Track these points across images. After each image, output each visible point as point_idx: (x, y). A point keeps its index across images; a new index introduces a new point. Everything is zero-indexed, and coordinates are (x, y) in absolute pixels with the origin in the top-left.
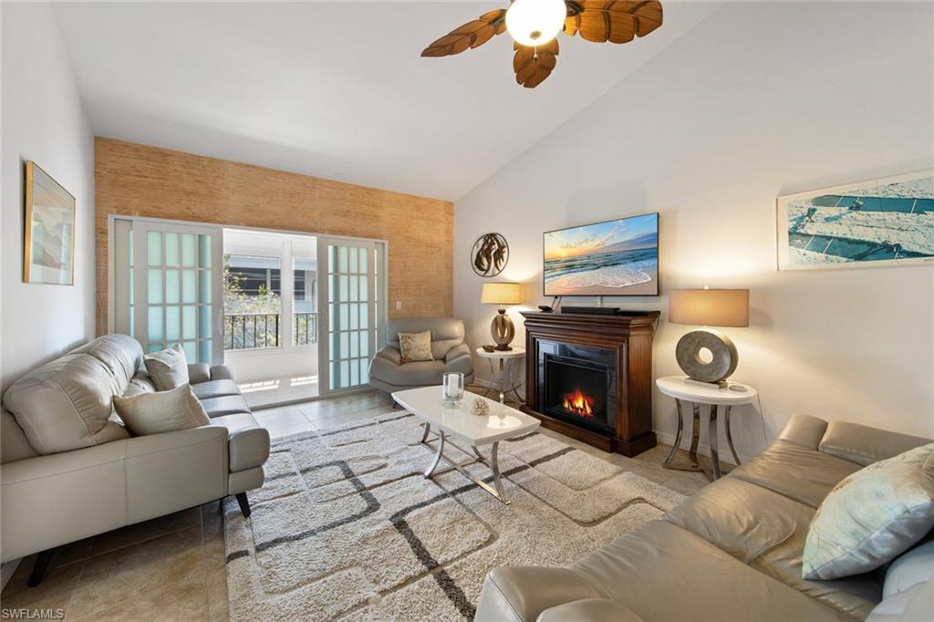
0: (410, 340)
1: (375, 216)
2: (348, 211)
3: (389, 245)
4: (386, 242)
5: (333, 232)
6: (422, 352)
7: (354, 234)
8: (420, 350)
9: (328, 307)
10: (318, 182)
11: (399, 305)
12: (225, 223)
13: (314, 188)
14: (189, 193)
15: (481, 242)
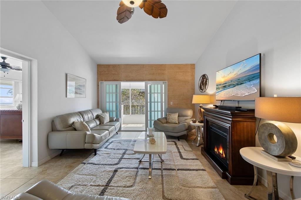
0: (170, 116)
1: (163, 73)
2: (154, 73)
3: (168, 82)
4: (167, 82)
5: (149, 80)
6: (173, 120)
7: (155, 80)
8: (173, 119)
9: (148, 103)
10: (145, 66)
11: (172, 103)
12: (121, 81)
13: (143, 67)
14: (113, 74)
15: (201, 78)
